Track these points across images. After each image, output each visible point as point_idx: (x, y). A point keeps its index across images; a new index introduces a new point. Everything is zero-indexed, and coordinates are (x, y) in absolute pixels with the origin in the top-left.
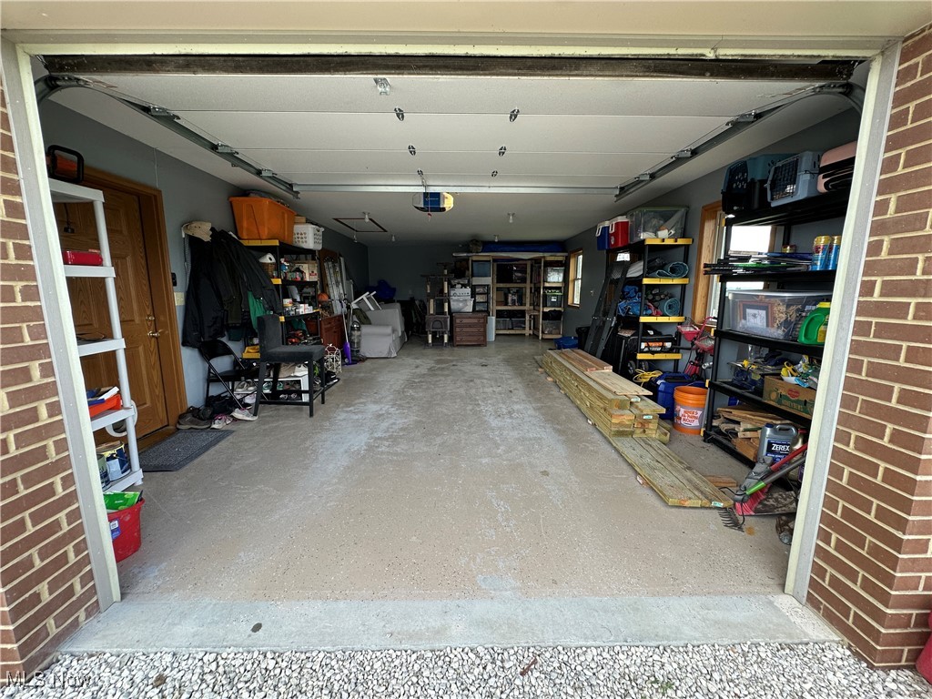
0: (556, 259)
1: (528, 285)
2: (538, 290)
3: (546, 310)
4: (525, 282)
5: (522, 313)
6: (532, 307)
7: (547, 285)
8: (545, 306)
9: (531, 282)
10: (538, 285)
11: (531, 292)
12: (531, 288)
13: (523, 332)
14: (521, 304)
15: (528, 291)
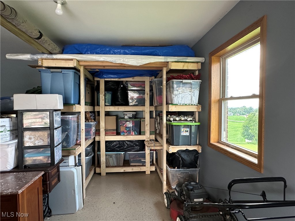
0: (186, 67)
1: (147, 109)
2: (159, 114)
3: (173, 149)
4: (144, 105)
5: (142, 145)
6: (153, 137)
7: (172, 109)
8: (170, 142)
9: (151, 104)
10: (159, 109)
11: (151, 117)
12: (151, 112)
13: (143, 169)
14: (140, 133)
15: (147, 116)
